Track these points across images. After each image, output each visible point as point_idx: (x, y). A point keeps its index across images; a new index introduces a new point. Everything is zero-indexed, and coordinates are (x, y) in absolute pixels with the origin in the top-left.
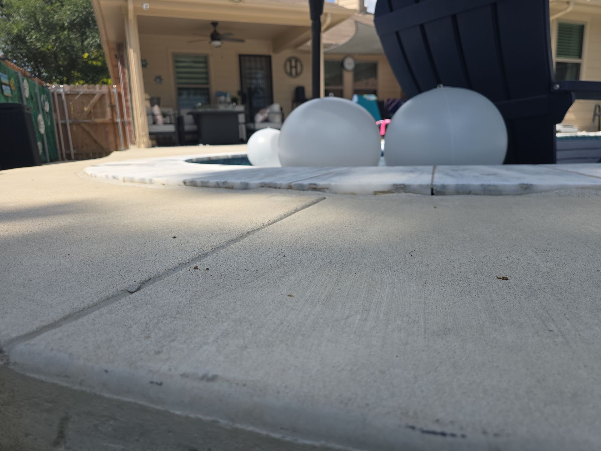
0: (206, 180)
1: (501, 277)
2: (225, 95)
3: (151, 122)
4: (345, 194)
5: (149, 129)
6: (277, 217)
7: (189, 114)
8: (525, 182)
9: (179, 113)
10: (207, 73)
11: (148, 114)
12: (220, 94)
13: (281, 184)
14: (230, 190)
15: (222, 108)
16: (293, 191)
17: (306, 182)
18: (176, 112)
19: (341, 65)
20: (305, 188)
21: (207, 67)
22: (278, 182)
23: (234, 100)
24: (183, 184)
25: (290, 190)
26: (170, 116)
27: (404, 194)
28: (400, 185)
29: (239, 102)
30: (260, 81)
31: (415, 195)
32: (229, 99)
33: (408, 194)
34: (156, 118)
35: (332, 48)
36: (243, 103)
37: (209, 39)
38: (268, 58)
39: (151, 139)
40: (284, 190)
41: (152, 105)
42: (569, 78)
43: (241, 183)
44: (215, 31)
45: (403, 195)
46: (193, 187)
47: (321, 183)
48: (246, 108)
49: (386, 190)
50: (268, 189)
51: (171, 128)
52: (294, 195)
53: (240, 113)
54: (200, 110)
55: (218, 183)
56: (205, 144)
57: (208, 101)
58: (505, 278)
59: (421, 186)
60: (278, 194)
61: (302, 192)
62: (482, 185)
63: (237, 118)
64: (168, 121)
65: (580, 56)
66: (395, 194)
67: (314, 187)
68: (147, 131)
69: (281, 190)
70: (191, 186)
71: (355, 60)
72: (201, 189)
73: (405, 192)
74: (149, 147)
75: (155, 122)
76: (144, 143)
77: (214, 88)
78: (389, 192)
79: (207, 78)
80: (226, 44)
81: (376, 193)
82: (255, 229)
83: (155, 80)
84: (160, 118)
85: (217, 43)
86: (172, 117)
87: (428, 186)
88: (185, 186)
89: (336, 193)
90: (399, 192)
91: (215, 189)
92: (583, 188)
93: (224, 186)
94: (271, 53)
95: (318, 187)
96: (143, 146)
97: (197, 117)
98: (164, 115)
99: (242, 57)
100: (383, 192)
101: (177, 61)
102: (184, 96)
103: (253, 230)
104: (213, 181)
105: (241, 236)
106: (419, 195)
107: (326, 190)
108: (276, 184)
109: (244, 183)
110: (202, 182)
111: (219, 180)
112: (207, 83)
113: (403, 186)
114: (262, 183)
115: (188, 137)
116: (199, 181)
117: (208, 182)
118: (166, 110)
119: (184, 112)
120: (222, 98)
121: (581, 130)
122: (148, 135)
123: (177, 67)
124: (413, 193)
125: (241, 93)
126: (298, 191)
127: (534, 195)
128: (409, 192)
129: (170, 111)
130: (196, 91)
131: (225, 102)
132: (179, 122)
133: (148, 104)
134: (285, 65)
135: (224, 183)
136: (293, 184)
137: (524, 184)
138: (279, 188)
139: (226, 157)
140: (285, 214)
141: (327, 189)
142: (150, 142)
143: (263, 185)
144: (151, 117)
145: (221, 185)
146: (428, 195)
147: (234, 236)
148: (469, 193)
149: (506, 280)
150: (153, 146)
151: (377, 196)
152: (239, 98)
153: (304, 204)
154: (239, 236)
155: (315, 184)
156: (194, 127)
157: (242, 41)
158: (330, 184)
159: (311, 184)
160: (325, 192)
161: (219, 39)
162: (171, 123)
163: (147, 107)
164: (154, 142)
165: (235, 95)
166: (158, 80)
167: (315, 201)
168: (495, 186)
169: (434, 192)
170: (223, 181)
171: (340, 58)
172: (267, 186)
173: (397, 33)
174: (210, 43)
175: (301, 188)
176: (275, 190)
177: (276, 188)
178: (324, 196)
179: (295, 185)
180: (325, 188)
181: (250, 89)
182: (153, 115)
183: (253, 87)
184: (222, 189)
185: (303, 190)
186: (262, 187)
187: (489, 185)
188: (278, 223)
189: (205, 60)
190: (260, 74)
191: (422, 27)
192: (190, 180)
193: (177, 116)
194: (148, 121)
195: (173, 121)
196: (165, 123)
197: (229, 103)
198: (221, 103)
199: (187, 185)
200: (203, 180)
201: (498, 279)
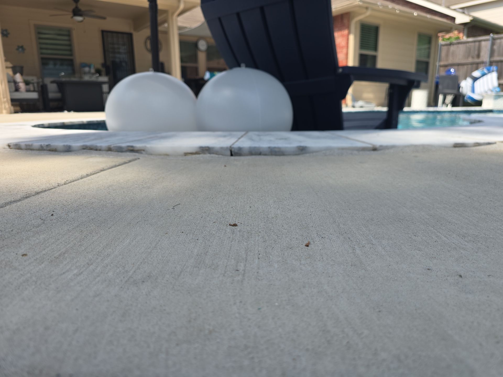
0: (30, 143)
1: (232, 224)
2: (89, 66)
3: (13, 89)
4: (160, 155)
5: (11, 95)
6: (78, 177)
7: (52, 82)
8: (303, 144)
9: (43, 81)
10: (70, 45)
11: (9, 82)
12: (84, 65)
13: (101, 146)
14: (53, 152)
15: (86, 78)
16: (112, 152)
17: (124, 145)
18: (40, 80)
19: (195, 45)
20: (124, 150)
21: (70, 40)
22: (99, 145)
23: (98, 72)
24: (7, 147)
25: (110, 152)
26: (33, 83)
27: (209, 155)
28: (205, 147)
29: (103, 73)
30: (122, 56)
31: (217, 156)
32: (93, 71)
33: (212, 155)
34: (18, 85)
35: (187, 30)
36: (107, 74)
37: (71, 14)
38: (130, 36)
39: (13, 105)
40: (104, 152)
41: (15, 73)
42: (369, 65)
43: (64, 146)
44: (77, 7)
45: (207, 156)
46: (17, 150)
47: (138, 145)
48: (109, 79)
49: (194, 151)
50: (88, 151)
51: (34, 95)
52: (111, 157)
53: (104, 83)
54: (64, 79)
55: (41, 146)
56: (69, 111)
57: (74, 72)
58: (235, 225)
59: (222, 148)
60: (97, 156)
61: (120, 153)
62: (269, 148)
63: (101, 88)
64: (32, 89)
65: (375, 48)
66: (201, 155)
67: (132, 149)
68: (9, 98)
69: (101, 152)
70: (15, 149)
71: (207, 43)
72: (24, 152)
73: (210, 153)
74: (11, 113)
75: (17, 89)
76: (5, 109)
77: (78, 59)
78: (196, 153)
79: (71, 50)
80: (88, 19)
81: (186, 154)
82: (47, 189)
83: (17, 49)
84: (22, 86)
85: (79, 18)
86: (36, 85)
87: (227, 148)
88: (9, 149)
89: (151, 154)
90: (205, 153)
91: (38, 152)
92: (343, 149)
93: (48, 149)
94: (132, 31)
95: (136, 149)
96: (4, 111)
97: (61, 86)
98: (27, 83)
99: (104, 33)
100: (192, 154)
101: (39, 33)
102: (51, 66)
103: (44, 190)
104: (37, 145)
105: (27, 197)
106: (220, 156)
107: (143, 152)
108: (96, 146)
109: (67, 145)
110: (26, 145)
111: (42, 144)
112: (71, 55)
113: (207, 148)
114: (83, 146)
115: (52, 104)
116: (23, 145)
117: (32, 145)
118: (29, 78)
119: (48, 81)
120: (87, 69)
121: (378, 105)
122: (10, 101)
123: (40, 38)
124: (216, 154)
125: (104, 65)
126: (117, 153)
127: (308, 155)
128: (213, 153)
129: (34, 79)
130: (62, 61)
131: (89, 72)
132: (43, 90)
133: (10, 72)
134: (146, 43)
135: (47, 146)
136: (112, 146)
137: (300, 147)
138: (100, 150)
139: (81, 123)
140: (88, 174)
141: (144, 150)
142: (12, 108)
143: (84, 147)
144: (13, 84)
145: (45, 148)
146: (228, 156)
147: (19, 197)
148: (260, 154)
149: (236, 226)
150: (16, 112)
151: (186, 156)
152: (103, 70)
153: (114, 164)
154: (24, 197)
155: (132, 147)
156: (58, 95)
157: (104, 18)
158: (145, 147)
159: (128, 146)
160: (141, 153)
161: (81, 15)
162: (34, 91)
163: (8, 75)
164: (18, 108)
165: (99, 66)
166: (20, 49)
167: (127, 162)
168: (279, 148)
169: (233, 153)
170: (47, 144)
171: (194, 39)
172: (88, 148)
173: (220, 19)
174: (72, 17)
175: (120, 150)
176: (96, 152)
177: (96, 150)
178: (139, 157)
179: (114, 147)
180: (141, 150)
181: (114, 63)
182: (15, 83)
183: (117, 60)
184: (45, 152)
185: (122, 152)
186: (84, 149)
187: (275, 148)
188: (75, 182)
189: (68, 33)
190: (123, 49)
191: (238, 15)
192: (15, 144)
193: (41, 84)
194: (10, 88)
195: (36, 89)
196: (28, 91)
197: (93, 74)
198: (85, 73)
199: (11, 149)
200: (27, 143)
201: (230, 226)
